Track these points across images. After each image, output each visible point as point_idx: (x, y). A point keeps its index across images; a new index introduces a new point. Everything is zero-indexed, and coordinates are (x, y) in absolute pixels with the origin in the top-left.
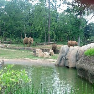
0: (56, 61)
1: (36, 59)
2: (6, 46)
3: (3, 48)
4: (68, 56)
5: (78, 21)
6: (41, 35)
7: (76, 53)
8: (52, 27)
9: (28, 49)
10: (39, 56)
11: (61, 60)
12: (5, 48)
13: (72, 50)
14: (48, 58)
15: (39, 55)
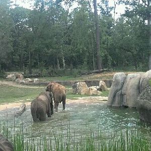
0: (106, 98)
1: (77, 99)
2: (32, 82)
3: (27, 84)
4: (125, 89)
5: (146, 30)
6: (86, 59)
7: (137, 84)
8: (104, 43)
9: (66, 83)
10: (83, 93)
11: (114, 96)
12: (30, 85)
13: (131, 78)
14: (96, 95)
15: (82, 91)
